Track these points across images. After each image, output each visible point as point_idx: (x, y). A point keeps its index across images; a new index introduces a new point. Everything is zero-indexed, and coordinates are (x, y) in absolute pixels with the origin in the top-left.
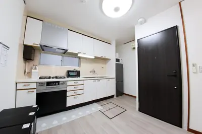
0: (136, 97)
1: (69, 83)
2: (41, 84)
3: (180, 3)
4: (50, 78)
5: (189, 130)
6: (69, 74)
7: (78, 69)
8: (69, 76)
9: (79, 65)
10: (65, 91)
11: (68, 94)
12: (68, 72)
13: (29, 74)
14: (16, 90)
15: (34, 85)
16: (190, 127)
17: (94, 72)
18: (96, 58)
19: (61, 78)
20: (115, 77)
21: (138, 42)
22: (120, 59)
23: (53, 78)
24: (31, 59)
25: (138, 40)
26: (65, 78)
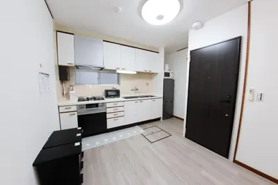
0: (183, 120)
1: (108, 105)
2: (81, 107)
3: (249, 3)
4: (88, 99)
5: (235, 161)
6: (108, 94)
7: (117, 87)
8: (107, 96)
9: (118, 83)
10: (105, 113)
11: (108, 116)
12: (107, 91)
13: (67, 96)
14: (60, 113)
15: (74, 108)
16: (237, 159)
17: (137, 90)
18: (138, 73)
19: (99, 99)
20: (162, 96)
21: (191, 54)
22: (170, 72)
23: (91, 99)
24: (67, 80)
25: (191, 52)
26: (103, 99)
